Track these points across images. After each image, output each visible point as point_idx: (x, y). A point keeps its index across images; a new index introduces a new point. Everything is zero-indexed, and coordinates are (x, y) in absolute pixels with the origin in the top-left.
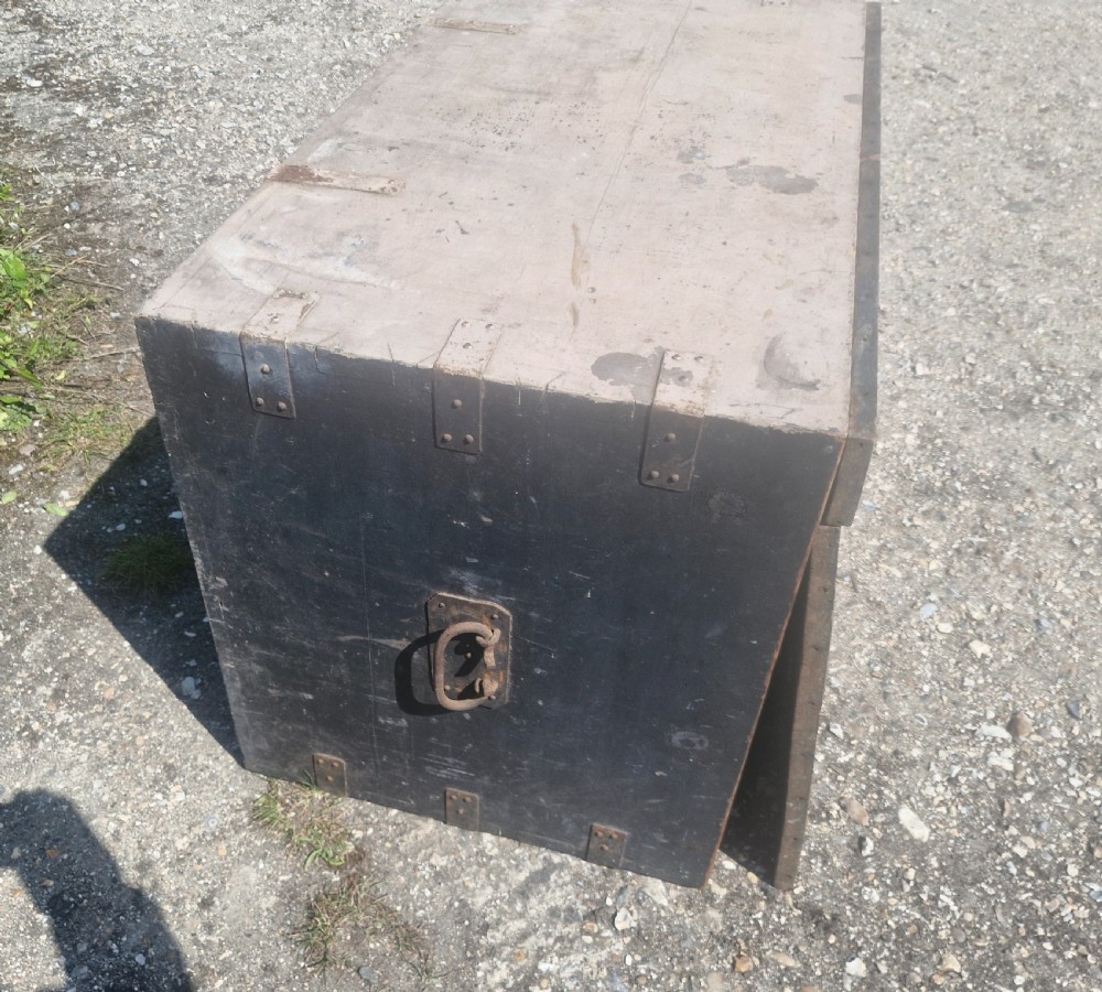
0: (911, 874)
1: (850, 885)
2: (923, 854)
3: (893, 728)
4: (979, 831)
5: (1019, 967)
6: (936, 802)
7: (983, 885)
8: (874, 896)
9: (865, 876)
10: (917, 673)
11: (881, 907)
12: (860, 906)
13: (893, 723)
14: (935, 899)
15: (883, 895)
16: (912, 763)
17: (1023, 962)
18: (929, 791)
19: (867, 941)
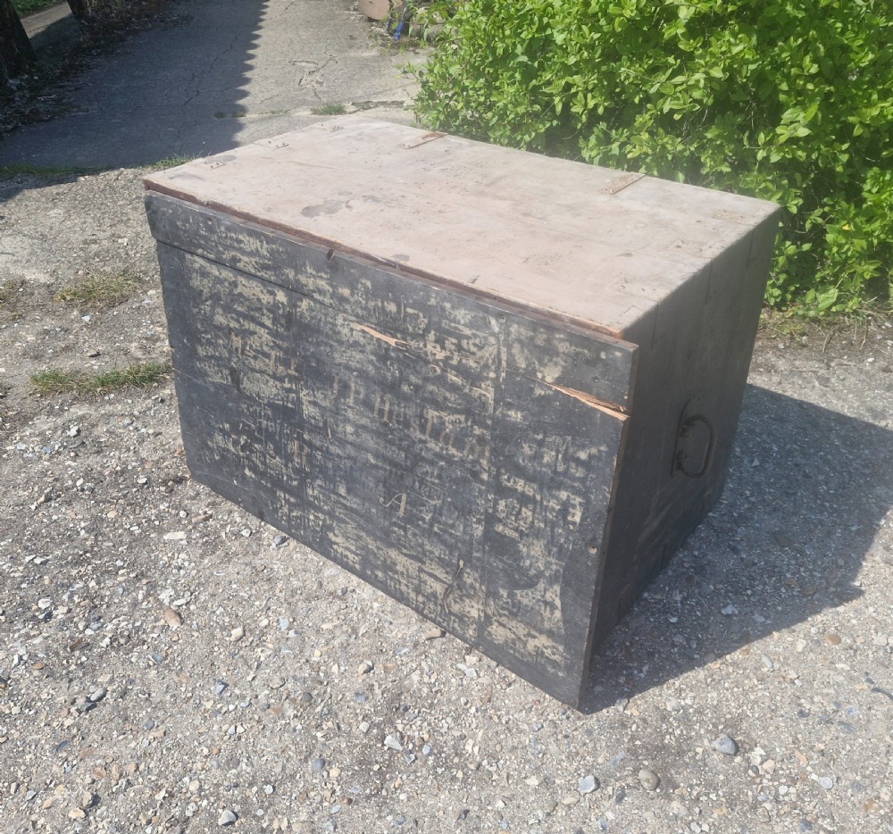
0: (157, 523)
1: (175, 501)
2: (159, 533)
3: (228, 558)
4: (147, 564)
5: (86, 535)
6: (176, 555)
7: (125, 547)
8: (162, 507)
9: (173, 509)
10: (247, 589)
11: (156, 507)
12: (163, 499)
13: (229, 561)
14: (138, 525)
15: (160, 510)
16: (202, 556)
17: (86, 539)
18: (183, 556)
19: (149, 492)
